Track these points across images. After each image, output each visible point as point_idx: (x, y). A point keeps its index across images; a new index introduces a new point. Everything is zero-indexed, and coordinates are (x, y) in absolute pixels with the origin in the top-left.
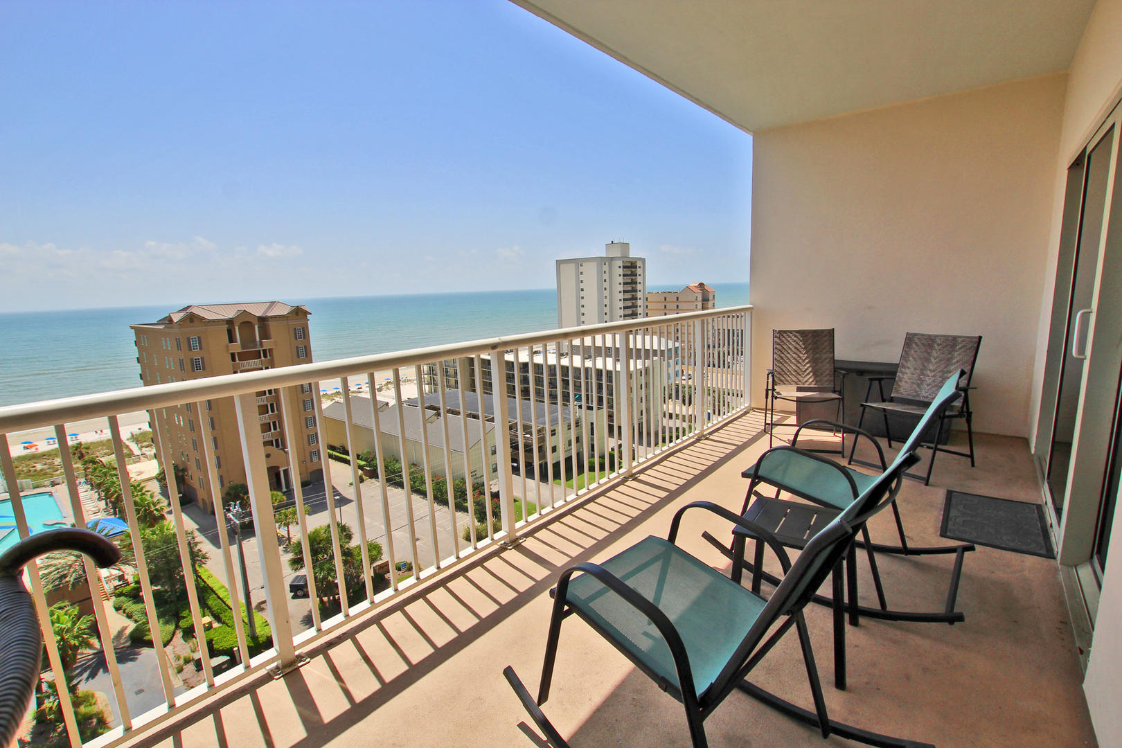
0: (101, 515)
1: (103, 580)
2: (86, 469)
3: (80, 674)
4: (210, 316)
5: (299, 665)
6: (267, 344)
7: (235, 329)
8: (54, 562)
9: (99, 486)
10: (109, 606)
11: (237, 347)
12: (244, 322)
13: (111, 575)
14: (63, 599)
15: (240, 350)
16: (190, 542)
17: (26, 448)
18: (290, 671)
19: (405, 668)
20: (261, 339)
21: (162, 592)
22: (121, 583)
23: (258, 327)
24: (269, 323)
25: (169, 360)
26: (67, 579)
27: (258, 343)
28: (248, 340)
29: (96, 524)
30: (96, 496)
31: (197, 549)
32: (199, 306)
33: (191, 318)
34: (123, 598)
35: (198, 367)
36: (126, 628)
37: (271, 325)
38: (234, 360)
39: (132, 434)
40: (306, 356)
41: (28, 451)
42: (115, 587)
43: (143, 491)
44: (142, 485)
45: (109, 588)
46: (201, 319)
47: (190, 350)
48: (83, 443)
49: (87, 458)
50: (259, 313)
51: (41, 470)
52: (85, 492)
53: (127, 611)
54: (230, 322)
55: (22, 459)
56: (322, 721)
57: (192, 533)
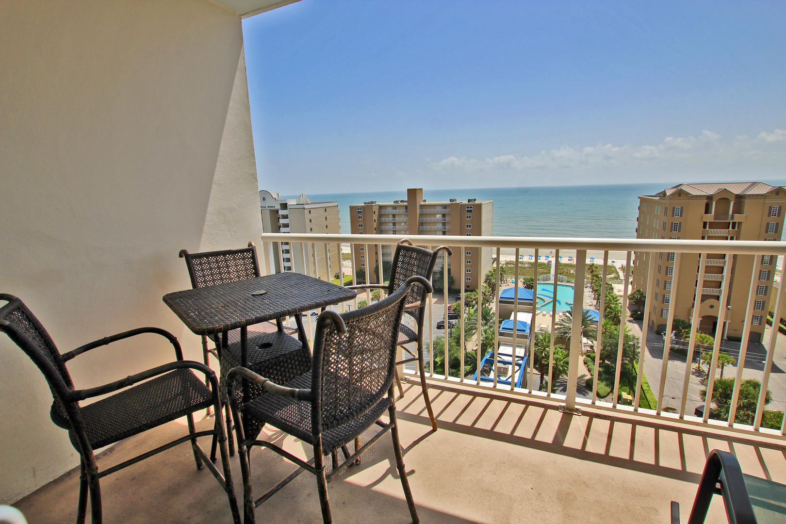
0: (592, 308)
1: (583, 344)
2: (592, 279)
3: (559, 386)
4: (694, 192)
5: (574, 413)
6: (738, 218)
7: (712, 203)
8: (564, 324)
9: (596, 291)
10: (581, 359)
11: (710, 218)
12: (720, 199)
13: (587, 343)
14: (563, 344)
15: (712, 220)
16: (634, 344)
17: (569, 260)
18: (568, 412)
19: (627, 457)
20: (734, 213)
21: (610, 366)
22: (591, 350)
23: (734, 203)
24: (746, 200)
25: (656, 221)
26: (567, 335)
27: (730, 216)
28: (722, 212)
29: (588, 312)
30: (593, 296)
31: (638, 351)
32: (688, 185)
33: (680, 193)
34: (589, 359)
35: (675, 230)
36: (586, 376)
37: (746, 202)
38: (704, 227)
39: (622, 265)
40: (776, 232)
41: (570, 262)
42: (587, 351)
43: (618, 302)
44: (618, 298)
45: (585, 349)
46: (687, 194)
47: (673, 216)
48: (595, 264)
49: (595, 273)
50: (737, 191)
51: (572, 274)
52: (588, 293)
53: (589, 367)
54: (710, 198)
55: (566, 265)
56: (563, 443)
57: (638, 339)
